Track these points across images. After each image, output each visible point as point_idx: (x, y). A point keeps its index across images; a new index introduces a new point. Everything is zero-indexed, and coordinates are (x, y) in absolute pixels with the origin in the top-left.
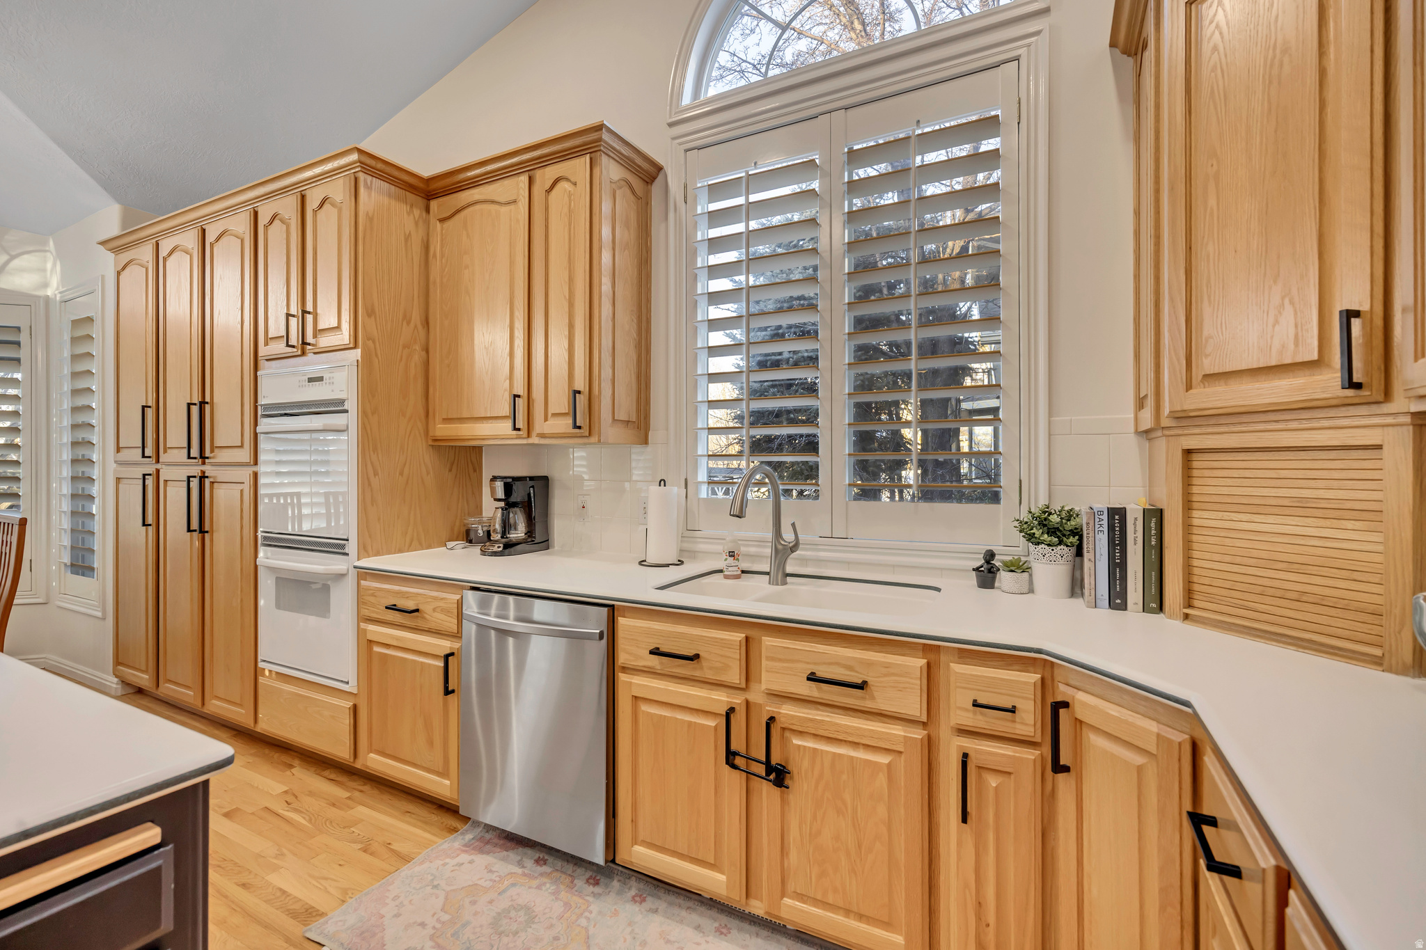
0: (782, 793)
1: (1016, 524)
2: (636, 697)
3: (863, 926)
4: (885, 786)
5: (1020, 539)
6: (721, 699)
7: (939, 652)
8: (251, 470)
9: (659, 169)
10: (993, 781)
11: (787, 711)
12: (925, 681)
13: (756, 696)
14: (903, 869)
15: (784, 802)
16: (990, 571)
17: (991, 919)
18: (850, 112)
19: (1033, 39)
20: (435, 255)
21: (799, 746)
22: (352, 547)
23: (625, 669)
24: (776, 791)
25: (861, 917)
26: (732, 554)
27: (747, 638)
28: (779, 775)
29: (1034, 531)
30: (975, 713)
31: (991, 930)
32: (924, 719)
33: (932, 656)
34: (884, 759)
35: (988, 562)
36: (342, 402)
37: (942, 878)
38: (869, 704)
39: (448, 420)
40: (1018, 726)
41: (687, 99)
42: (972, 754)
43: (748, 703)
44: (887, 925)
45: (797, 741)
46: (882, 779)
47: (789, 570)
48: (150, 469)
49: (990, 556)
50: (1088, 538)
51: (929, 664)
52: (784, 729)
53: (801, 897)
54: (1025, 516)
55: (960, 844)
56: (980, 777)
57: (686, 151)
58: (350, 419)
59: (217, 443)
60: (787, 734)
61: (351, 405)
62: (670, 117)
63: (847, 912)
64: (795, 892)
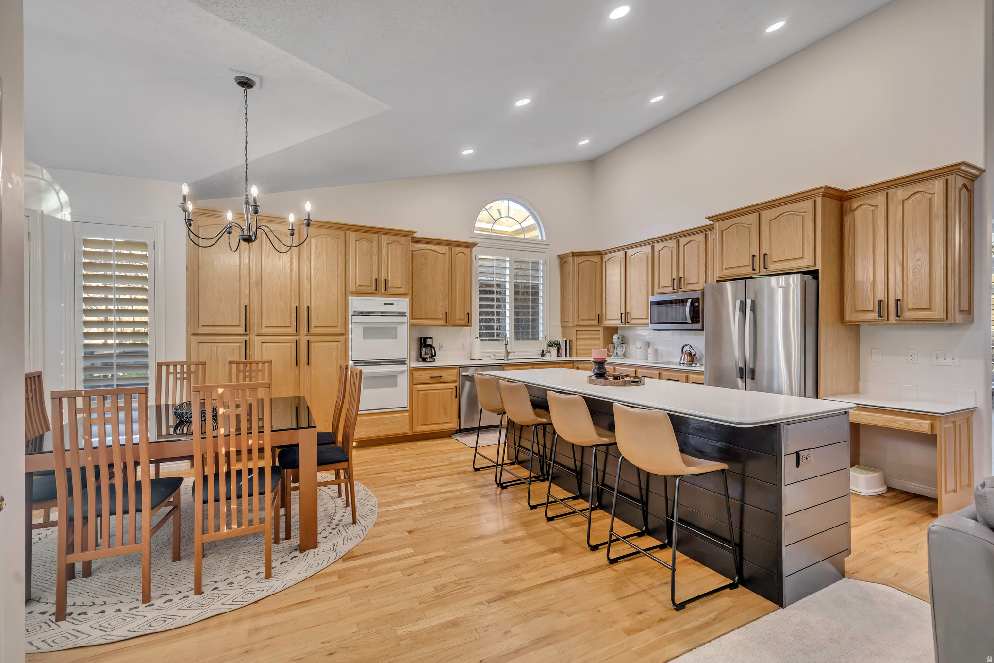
8: (342, 337)
36: (405, 313)
58: (407, 319)
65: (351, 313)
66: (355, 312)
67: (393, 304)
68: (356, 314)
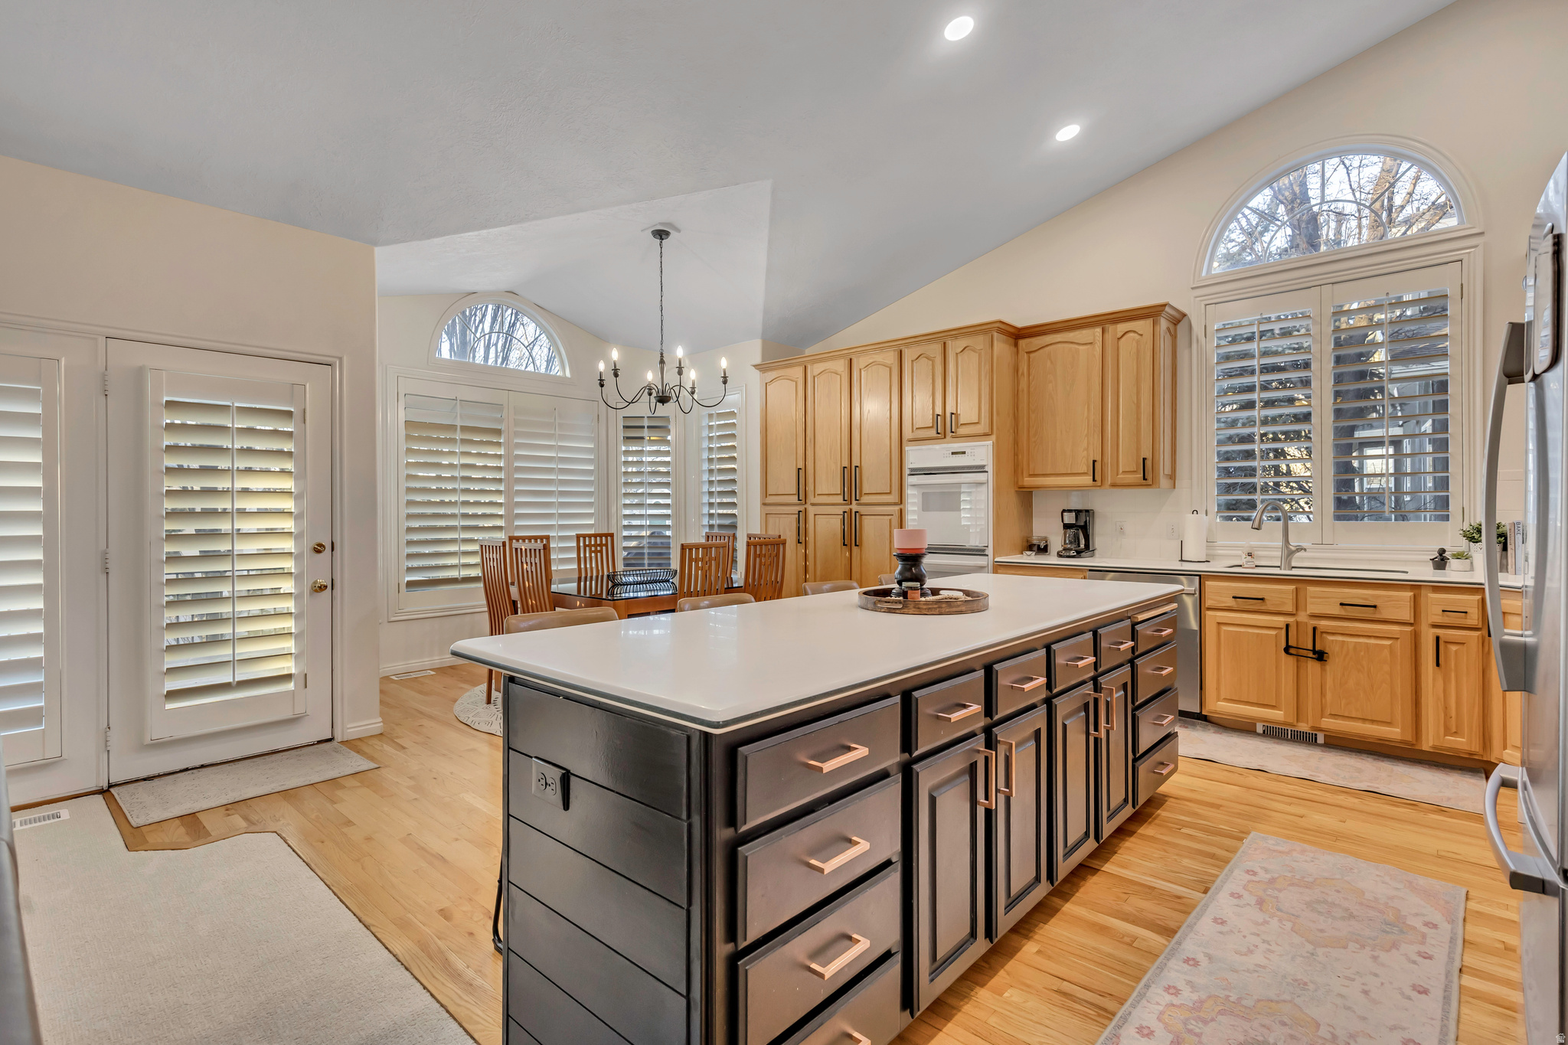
0: (1321, 665)
1: (1461, 532)
2: (1219, 623)
3: (1375, 727)
4: (1389, 656)
5: (1464, 541)
6: (1281, 620)
7: (1421, 589)
8: (897, 508)
9: (1184, 315)
10: (1454, 648)
11: (1323, 624)
12: (1412, 604)
13: (1302, 617)
14: (1399, 695)
15: (1323, 670)
16: (1442, 560)
17: (1453, 714)
18: (1335, 286)
19: (1473, 250)
20: (1023, 374)
21: (1333, 640)
22: (990, 551)
23: (1209, 609)
24: (1317, 665)
25: (1373, 721)
26: (1250, 555)
27: (1296, 588)
28: (1320, 656)
29: (1475, 535)
30: (1443, 616)
31: (1454, 719)
32: (1412, 621)
33: (1417, 591)
34: (1388, 642)
35: (1441, 555)
36: (983, 466)
37: (1423, 699)
38: (1378, 616)
39: (1031, 476)
40: (1468, 620)
41: (1204, 274)
42: (1441, 636)
43: (1297, 622)
44: (1389, 724)
45: (1331, 638)
46: (1386, 652)
47: (1293, 564)
48: (802, 508)
49: (1442, 552)
50: (1510, 537)
51: (1415, 595)
52: (1322, 632)
53: (1334, 716)
54: (1466, 527)
55: (1434, 680)
56: (1446, 647)
57: (1206, 305)
58: (989, 477)
59: (864, 491)
60: (1324, 635)
61: (990, 468)
62: (1194, 283)
63: (1364, 720)
64: (1330, 714)
65: (907, 472)
66: (912, 470)
67: (964, 453)
68: (915, 472)
